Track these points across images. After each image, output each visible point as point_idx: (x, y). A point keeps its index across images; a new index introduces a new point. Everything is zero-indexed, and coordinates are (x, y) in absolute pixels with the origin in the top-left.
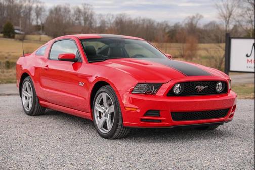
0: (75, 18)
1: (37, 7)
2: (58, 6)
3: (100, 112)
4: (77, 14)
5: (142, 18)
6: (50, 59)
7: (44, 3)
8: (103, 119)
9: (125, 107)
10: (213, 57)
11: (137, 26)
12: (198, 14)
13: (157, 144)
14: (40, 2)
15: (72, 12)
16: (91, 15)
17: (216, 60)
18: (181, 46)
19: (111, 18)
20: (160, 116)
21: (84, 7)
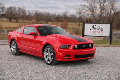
0: (18, 12)
1: (2, 7)
2: (11, 6)
3: (46, 55)
4: (19, 10)
5: (45, 12)
6: (24, 34)
7: (5, 5)
8: (48, 58)
9: (57, 54)
10: (74, 28)
11: (43, 15)
12: (67, 11)
13: (69, 67)
14: (4, 5)
15: (17, 9)
16: (25, 11)
17: (75, 30)
18: (62, 24)
19: (33, 12)
20: (70, 57)
21: (22, 7)
